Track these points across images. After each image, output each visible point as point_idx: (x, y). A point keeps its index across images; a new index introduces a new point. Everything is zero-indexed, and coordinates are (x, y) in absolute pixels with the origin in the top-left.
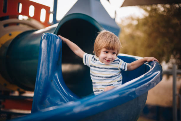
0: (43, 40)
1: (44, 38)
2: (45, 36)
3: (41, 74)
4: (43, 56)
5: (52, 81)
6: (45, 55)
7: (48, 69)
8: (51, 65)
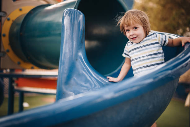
0: (65, 16)
1: (66, 14)
2: (67, 12)
3: (65, 53)
4: (67, 34)
5: (77, 60)
6: (68, 33)
7: (73, 48)
8: (75, 43)
